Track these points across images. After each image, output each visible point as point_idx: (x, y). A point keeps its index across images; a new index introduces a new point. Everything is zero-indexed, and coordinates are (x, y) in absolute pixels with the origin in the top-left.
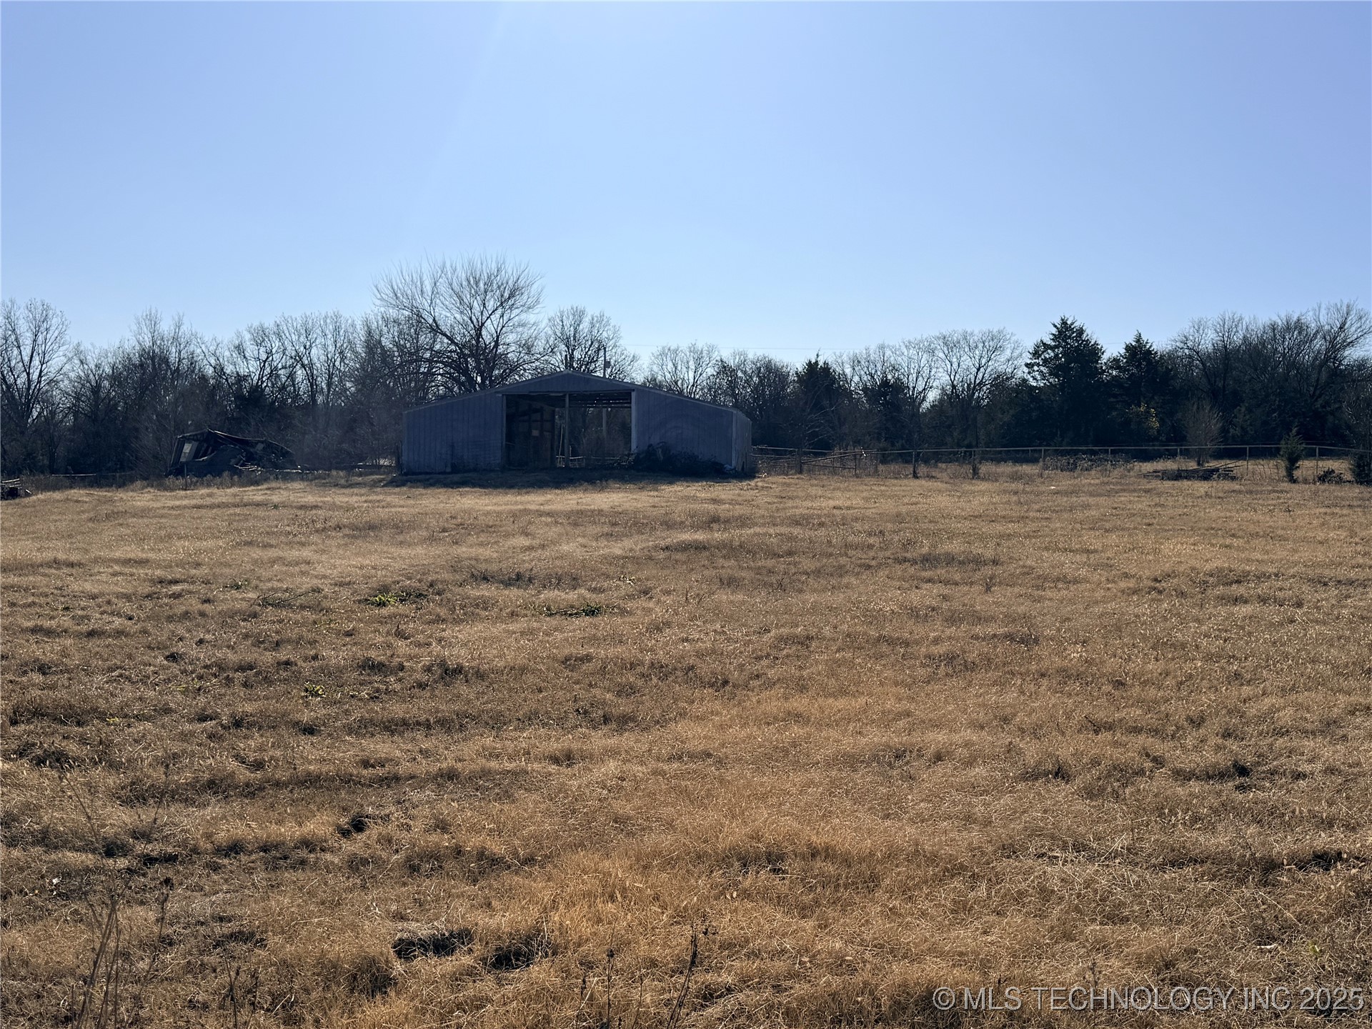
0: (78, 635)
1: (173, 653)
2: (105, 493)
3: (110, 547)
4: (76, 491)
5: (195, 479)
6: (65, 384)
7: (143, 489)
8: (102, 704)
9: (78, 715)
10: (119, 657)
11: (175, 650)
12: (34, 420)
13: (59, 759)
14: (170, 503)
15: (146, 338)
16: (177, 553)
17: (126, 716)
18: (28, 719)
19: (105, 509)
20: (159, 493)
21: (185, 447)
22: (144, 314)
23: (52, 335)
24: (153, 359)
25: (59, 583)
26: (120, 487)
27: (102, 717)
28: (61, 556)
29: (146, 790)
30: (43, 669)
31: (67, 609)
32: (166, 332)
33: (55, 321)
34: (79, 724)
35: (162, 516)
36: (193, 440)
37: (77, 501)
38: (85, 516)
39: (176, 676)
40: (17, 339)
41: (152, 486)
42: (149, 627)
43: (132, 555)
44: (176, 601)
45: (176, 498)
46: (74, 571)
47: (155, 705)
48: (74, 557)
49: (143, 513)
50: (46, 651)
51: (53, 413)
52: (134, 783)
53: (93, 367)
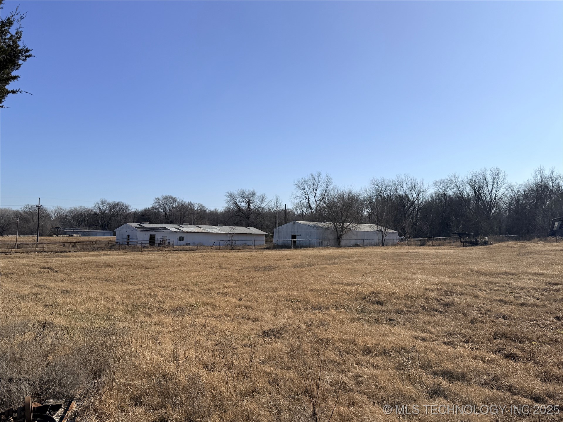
0: (517, 304)
1: (558, 316)
2: (522, 244)
3: (527, 267)
4: (510, 242)
5: (560, 237)
6: (505, 199)
7: (538, 242)
8: (530, 336)
9: (520, 339)
10: (534, 315)
11: (558, 315)
12: (493, 214)
13: (513, 357)
14: (550, 248)
15: (538, 178)
16: (555, 271)
17: (539, 342)
18: (500, 338)
19: (523, 251)
20: (545, 244)
21: (556, 224)
22: (538, 169)
23: (500, 181)
24: (541, 186)
25: (508, 282)
26: (528, 241)
27: (530, 341)
28: (508, 270)
29: (551, 376)
30: (504, 317)
31: (512, 293)
32: (547, 175)
33: (501, 175)
34: (520, 342)
35: (547, 254)
36: (559, 220)
37: (512, 247)
38: (516, 253)
39: (560, 327)
40: (487, 183)
41: (542, 241)
42: (546, 303)
43: (536, 271)
44: (557, 293)
45: (553, 246)
46: (513, 277)
47: (552, 339)
48: (513, 271)
49: (540, 252)
50: (505, 310)
51: (500, 211)
52: (546, 372)
53: (516, 192)
